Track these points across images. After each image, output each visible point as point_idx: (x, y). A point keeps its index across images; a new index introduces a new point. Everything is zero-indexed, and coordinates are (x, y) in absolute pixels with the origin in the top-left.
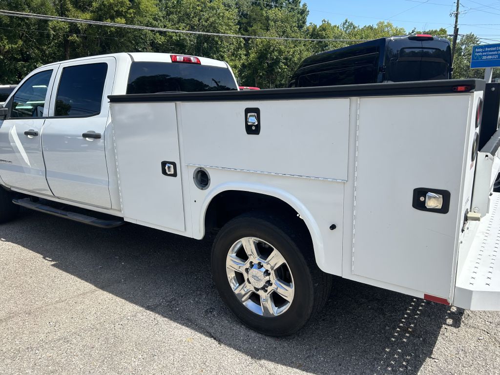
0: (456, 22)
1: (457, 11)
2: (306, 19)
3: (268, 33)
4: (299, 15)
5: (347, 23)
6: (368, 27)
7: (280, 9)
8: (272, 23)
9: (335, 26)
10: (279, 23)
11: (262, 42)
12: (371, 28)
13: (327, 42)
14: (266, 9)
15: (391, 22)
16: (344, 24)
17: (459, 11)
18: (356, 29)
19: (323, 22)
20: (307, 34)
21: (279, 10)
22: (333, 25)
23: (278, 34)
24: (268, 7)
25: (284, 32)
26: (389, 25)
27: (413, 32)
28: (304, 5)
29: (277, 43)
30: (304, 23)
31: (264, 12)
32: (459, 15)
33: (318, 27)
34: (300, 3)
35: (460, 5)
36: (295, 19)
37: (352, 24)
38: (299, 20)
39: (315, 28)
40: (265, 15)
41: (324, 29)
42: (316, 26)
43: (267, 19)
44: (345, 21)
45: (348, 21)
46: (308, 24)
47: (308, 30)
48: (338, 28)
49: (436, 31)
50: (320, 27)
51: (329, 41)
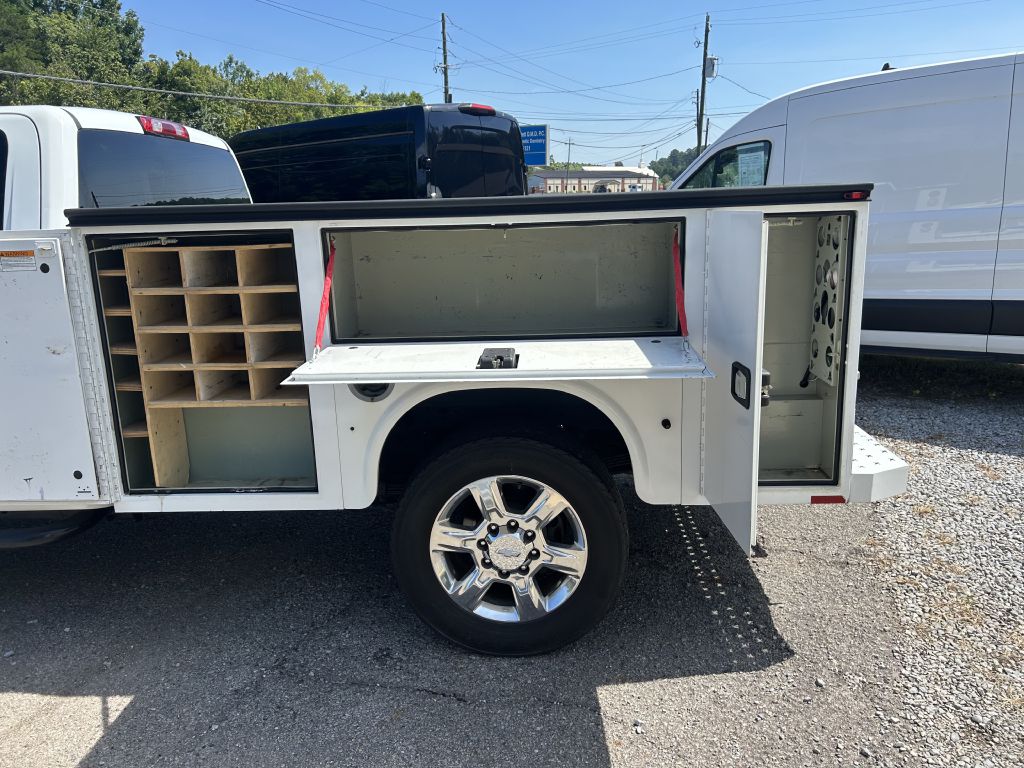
0: (446, 83)
1: (445, 63)
2: (139, 46)
3: (51, 68)
4: (121, 36)
5: (233, 65)
6: (278, 76)
7: (73, 18)
8: (56, 48)
9: (208, 67)
10: (73, 48)
11: (35, 88)
12: (285, 79)
13: (196, 99)
14: (35, 14)
15: (321, 71)
16: (226, 66)
17: (449, 63)
18: (254, 79)
19: (181, 57)
20: (148, 79)
21: (69, 18)
22: (202, 64)
23: (77, 74)
24: (39, 10)
25: (91, 71)
26: (317, 77)
27: (362, 95)
28: (130, 14)
29: (77, 93)
30: (137, 53)
31: (30, 20)
32: (449, 72)
33: (171, 66)
34: (119, 8)
35: (448, 54)
36: (114, 43)
37: (243, 66)
38: (122, 46)
39: (163, 68)
40: (33, 26)
41: (187, 73)
42: (167, 63)
43: (41, 35)
44: (227, 60)
45: (235, 59)
46: (145, 58)
47: (147, 69)
48: (214, 71)
49: (404, 96)
50: (177, 66)
51: (201, 98)
